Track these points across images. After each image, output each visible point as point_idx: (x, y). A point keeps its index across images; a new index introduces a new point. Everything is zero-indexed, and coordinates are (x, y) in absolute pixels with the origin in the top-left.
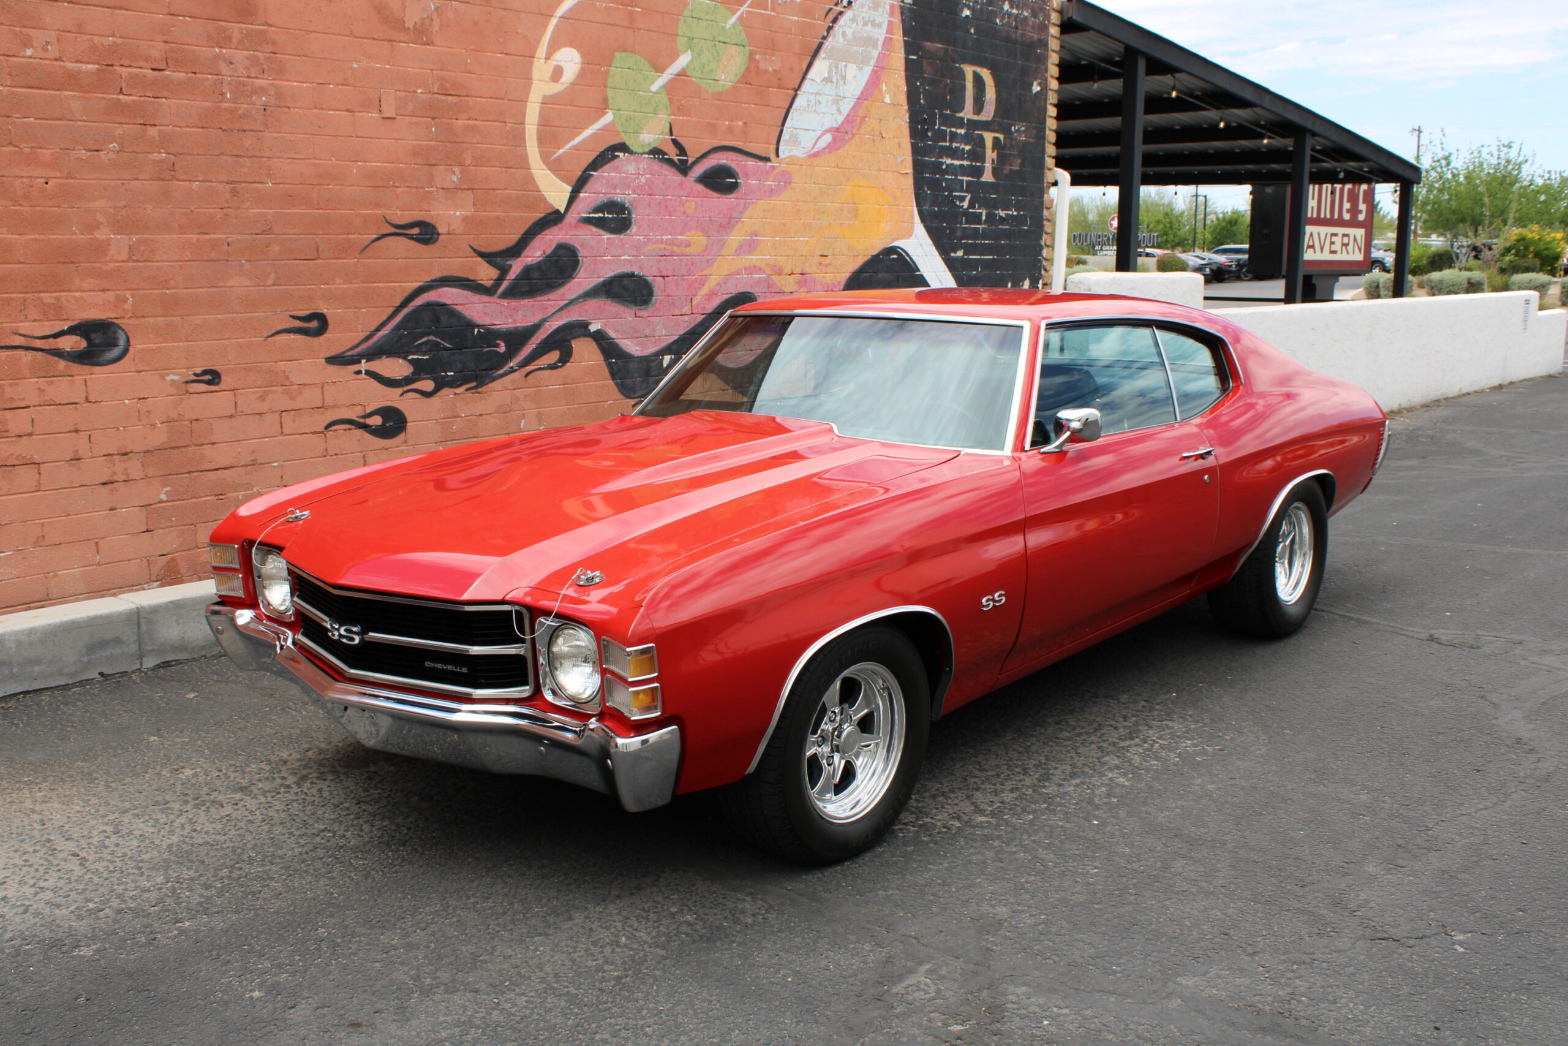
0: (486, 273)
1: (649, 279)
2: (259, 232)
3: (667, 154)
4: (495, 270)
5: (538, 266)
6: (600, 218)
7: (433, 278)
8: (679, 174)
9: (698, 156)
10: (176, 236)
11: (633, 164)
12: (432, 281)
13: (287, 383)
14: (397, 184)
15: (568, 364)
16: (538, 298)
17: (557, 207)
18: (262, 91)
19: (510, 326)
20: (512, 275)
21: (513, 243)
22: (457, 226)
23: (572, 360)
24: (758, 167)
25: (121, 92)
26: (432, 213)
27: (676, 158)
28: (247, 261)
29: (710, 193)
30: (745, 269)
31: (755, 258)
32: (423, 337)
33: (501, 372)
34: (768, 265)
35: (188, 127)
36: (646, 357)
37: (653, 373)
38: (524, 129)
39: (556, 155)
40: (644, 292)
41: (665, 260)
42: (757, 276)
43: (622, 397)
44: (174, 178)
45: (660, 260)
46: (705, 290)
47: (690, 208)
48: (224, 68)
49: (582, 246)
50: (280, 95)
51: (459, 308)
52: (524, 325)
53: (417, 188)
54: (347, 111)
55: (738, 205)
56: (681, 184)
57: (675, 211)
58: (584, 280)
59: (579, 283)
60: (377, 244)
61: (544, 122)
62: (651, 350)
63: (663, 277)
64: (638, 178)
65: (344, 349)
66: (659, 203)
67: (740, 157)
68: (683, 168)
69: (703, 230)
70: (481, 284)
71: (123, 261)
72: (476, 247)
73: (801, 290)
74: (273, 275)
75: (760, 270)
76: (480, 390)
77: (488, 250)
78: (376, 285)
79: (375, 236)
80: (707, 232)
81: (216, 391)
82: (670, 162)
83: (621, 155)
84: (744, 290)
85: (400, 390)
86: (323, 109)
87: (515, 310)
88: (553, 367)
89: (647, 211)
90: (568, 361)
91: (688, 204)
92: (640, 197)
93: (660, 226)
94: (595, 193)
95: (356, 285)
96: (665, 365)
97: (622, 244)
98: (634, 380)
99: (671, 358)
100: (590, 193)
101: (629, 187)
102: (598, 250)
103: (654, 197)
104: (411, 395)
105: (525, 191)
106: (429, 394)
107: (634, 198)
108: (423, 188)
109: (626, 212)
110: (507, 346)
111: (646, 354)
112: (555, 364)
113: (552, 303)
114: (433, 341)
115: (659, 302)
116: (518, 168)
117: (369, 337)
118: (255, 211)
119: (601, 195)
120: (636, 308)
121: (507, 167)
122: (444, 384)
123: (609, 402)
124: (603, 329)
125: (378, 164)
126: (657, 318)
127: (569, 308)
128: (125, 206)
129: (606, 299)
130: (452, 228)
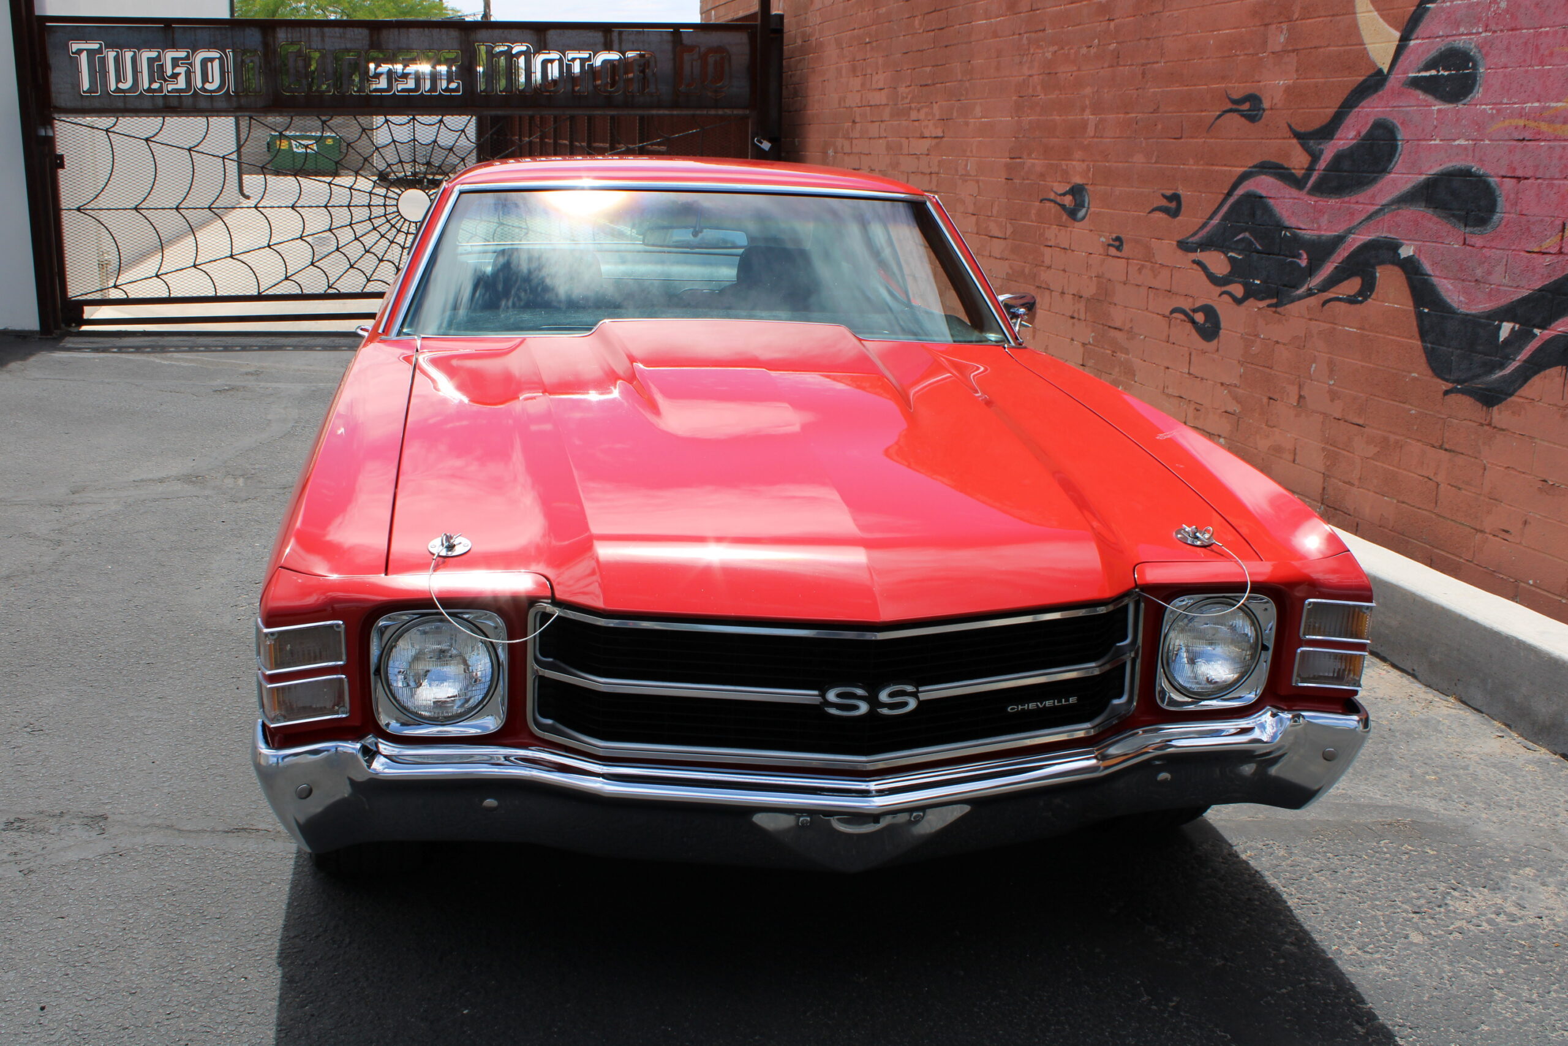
0: (1298, 160)
1: (1493, 181)
2: (1152, 110)
4: (1307, 156)
5: (1351, 153)
6: (1431, 76)
7: (1255, 163)
10: (1114, 116)
12: (1254, 167)
13: (1153, 260)
14: (1238, 53)
15: (1370, 301)
16: (1347, 199)
17: (1380, 66)
19: (1316, 233)
20: (1322, 164)
21: (1328, 120)
22: (1279, 99)
23: (1373, 296)
28: (1145, 138)
32: (1240, 234)
33: (1302, 291)
35: (1128, 17)
36: (1474, 316)
37: (1480, 348)
40: (1483, 203)
41: (1523, 147)
43: (1430, 372)
44: (1118, 64)
45: (1515, 147)
49: (1403, 123)
51: (1271, 202)
52: (1329, 234)
53: (1253, 55)
57: (1551, 55)
58: (1399, 178)
59: (1395, 181)
60: (1218, 121)
62: (1481, 306)
63: (1519, 179)
64: (1494, 2)
65: (1188, 235)
66: (1526, 43)
70: (1293, 175)
71: (1093, 137)
72: (1293, 126)
74: (1155, 154)
76: (1279, 310)
77: (1302, 129)
78: (1214, 168)
79: (1218, 113)
81: (1119, 257)
85: (1219, 290)
87: (1322, 212)
88: (1351, 300)
89: (1503, 61)
90: (1370, 296)
92: (1496, 35)
93: (1522, 85)
94: (1429, 38)
95: (1201, 167)
96: (1501, 339)
97: (1457, 120)
98: (1450, 350)
99: (1513, 328)
100: (1423, 39)
101: (1480, 20)
102: (1423, 130)
103: (1518, 32)
104: (1226, 297)
105: (1347, 45)
106: (1239, 302)
107: (1485, 38)
108: (1257, 54)
109: (1470, 65)
110: (1310, 260)
111: (1473, 312)
112: (1354, 296)
113: (1360, 207)
114: (1247, 238)
115: (1503, 223)
116: (1343, 14)
117: (1204, 225)
118: (1152, 90)
119: (1438, 39)
120: (1468, 229)
121: (1333, 16)
122: (1251, 293)
123: (1413, 375)
124: (1417, 256)
125: (1228, 31)
126: (1498, 252)
127: (1379, 218)
128: (1097, 91)
129: (1426, 210)
130: (1274, 102)
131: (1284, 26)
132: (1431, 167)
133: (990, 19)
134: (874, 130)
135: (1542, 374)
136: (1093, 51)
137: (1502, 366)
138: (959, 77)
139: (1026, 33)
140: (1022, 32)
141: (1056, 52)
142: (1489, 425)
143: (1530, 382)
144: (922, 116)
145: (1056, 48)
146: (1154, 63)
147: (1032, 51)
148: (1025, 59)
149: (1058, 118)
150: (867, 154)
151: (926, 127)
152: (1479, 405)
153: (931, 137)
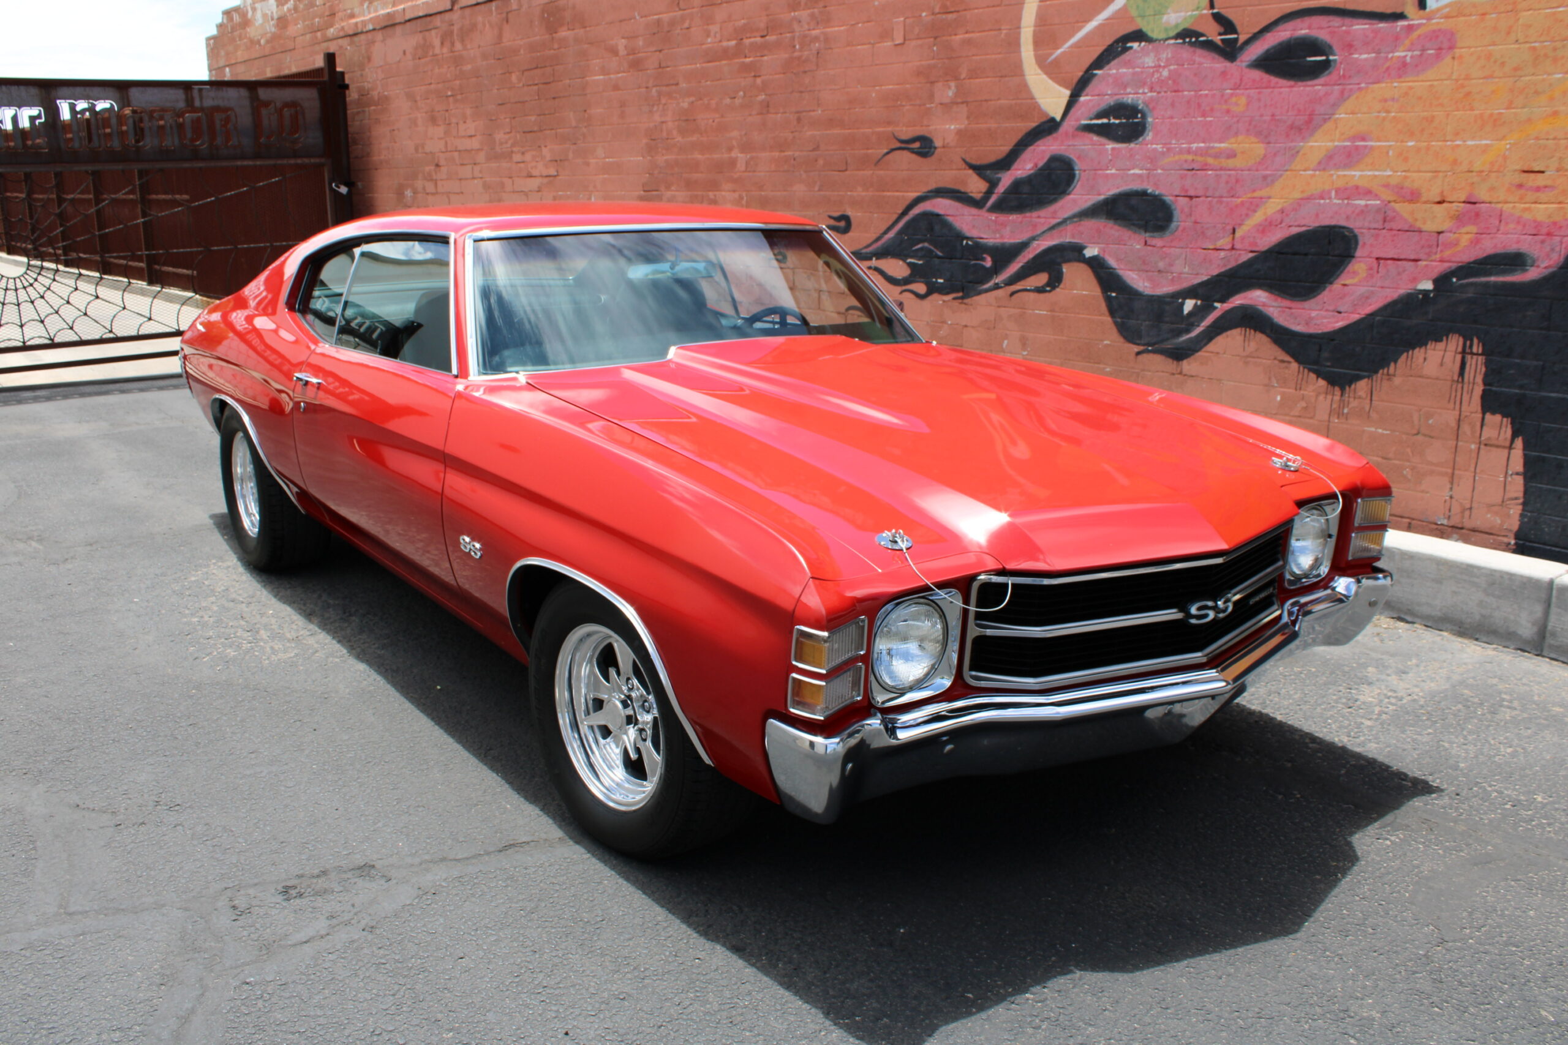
0: (976, 186)
1: (1168, 199)
2: (811, 149)
3: (1202, 35)
4: (985, 183)
5: (1029, 180)
6: (1103, 125)
7: (930, 188)
8: (1221, 59)
9: (1256, 30)
10: (767, 154)
11: (1152, 54)
12: (929, 192)
14: (904, 103)
15: (1058, 290)
16: (1028, 214)
17: (1053, 115)
18: (816, 39)
19: (999, 240)
20: (1001, 188)
21: (1004, 155)
22: (951, 139)
23: (1062, 286)
24: (1376, 32)
25: (746, 57)
26: (932, 128)
27: (1218, 39)
28: (805, 172)
29: (1274, 80)
30: (1337, 191)
31: (1356, 175)
32: (918, 244)
33: (988, 285)
34: (1387, 186)
35: (776, 74)
36: (1159, 297)
37: (1167, 319)
38: (1019, 34)
39: (1053, 57)
40: (1160, 215)
41: (1193, 175)
42: (1362, 203)
43: (1122, 340)
44: (768, 112)
45: (1186, 175)
46: (1258, 217)
47: (1237, 104)
48: (796, 26)
49: (1079, 158)
50: (827, 40)
51: (950, 219)
52: (1012, 241)
53: (920, 105)
54: (870, 43)
55: (1327, 94)
56: (1224, 74)
57: (1212, 110)
58: (1079, 198)
59: (1074, 201)
60: (886, 157)
61: (1042, 20)
62: (1165, 289)
63: (1191, 197)
64: (1158, 71)
65: (861, 247)
66: (1188, 102)
67: (1336, 21)
68: (1229, 51)
69: (1258, 134)
70: (970, 197)
71: (744, 172)
72: (968, 160)
73: (1464, 230)
74: (818, 184)
75: (1368, 193)
76: (966, 301)
77: (978, 163)
78: (885, 193)
79: (885, 151)
80: (1266, 137)
82: (1209, 45)
83: (1135, 45)
84: (1333, 223)
85: (899, 289)
86: (853, 45)
87: (1004, 225)
88: (1040, 290)
89: (1169, 113)
90: (1058, 287)
91: (1234, 100)
92: (1160, 95)
93: (1187, 131)
94: (1099, 95)
95: (871, 194)
96: (1186, 312)
97: (1131, 156)
98: (1139, 322)
99: (1196, 304)
100: (1092, 96)
101: (1144, 84)
102: (1099, 163)
103: (1180, 94)
104: (908, 295)
105: (1018, 99)
106: (921, 297)
107: (1152, 97)
108: (924, 105)
109: (1139, 116)
110: (994, 261)
111: (1158, 294)
112: (1043, 287)
113: (1042, 220)
114: (926, 248)
115: (1180, 229)
116: (1012, 76)
117: (878, 239)
118: (810, 133)
119: (1107, 97)
120: (1148, 234)
121: (1002, 77)
122: (932, 290)
123: (1106, 342)
124: (1101, 255)
125: (891, 87)
126: (1177, 250)
127: (1061, 228)
128: (746, 134)
129: (1107, 221)
130: (946, 142)
131: (953, 84)
132: (1109, 190)
133: (608, 74)
134: (466, 171)
135: (1224, 335)
136: (737, 101)
137: (1188, 331)
138: (574, 124)
139: (654, 86)
140: (650, 85)
141: (693, 102)
142: (1180, 373)
143: (1214, 341)
144: (528, 157)
145: (692, 99)
146: (810, 111)
147: (663, 101)
148: (655, 108)
149: (700, 157)
150: (458, 193)
151: (536, 167)
152: (1170, 361)
153: (541, 176)
